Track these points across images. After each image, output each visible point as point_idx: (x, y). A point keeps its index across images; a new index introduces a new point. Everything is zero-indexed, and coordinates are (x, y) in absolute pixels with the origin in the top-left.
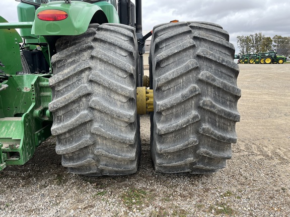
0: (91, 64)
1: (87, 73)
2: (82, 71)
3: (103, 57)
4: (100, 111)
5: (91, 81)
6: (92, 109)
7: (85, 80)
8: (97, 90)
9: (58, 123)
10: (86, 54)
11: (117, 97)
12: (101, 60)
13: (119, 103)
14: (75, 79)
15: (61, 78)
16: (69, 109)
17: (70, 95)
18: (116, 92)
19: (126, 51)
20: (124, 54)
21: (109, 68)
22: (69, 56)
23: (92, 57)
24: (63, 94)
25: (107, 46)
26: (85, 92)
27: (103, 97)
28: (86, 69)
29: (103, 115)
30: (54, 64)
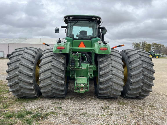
0: (112, 62)
1: (111, 64)
2: (110, 64)
3: (115, 60)
4: (115, 75)
5: (112, 67)
6: (113, 74)
7: (110, 66)
8: (114, 69)
9: (102, 79)
10: (109, 59)
11: (120, 71)
12: (114, 61)
13: (120, 73)
14: (108, 66)
15: (104, 65)
16: (106, 74)
17: (107, 70)
18: (120, 70)
19: (121, 58)
20: (120, 59)
21: (117, 63)
22: (105, 59)
23: (112, 60)
24: (104, 70)
25: (115, 56)
26: (111, 70)
27: (116, 71)
28: (111, 63)
29: (116, 76)
30: (100, 62)
